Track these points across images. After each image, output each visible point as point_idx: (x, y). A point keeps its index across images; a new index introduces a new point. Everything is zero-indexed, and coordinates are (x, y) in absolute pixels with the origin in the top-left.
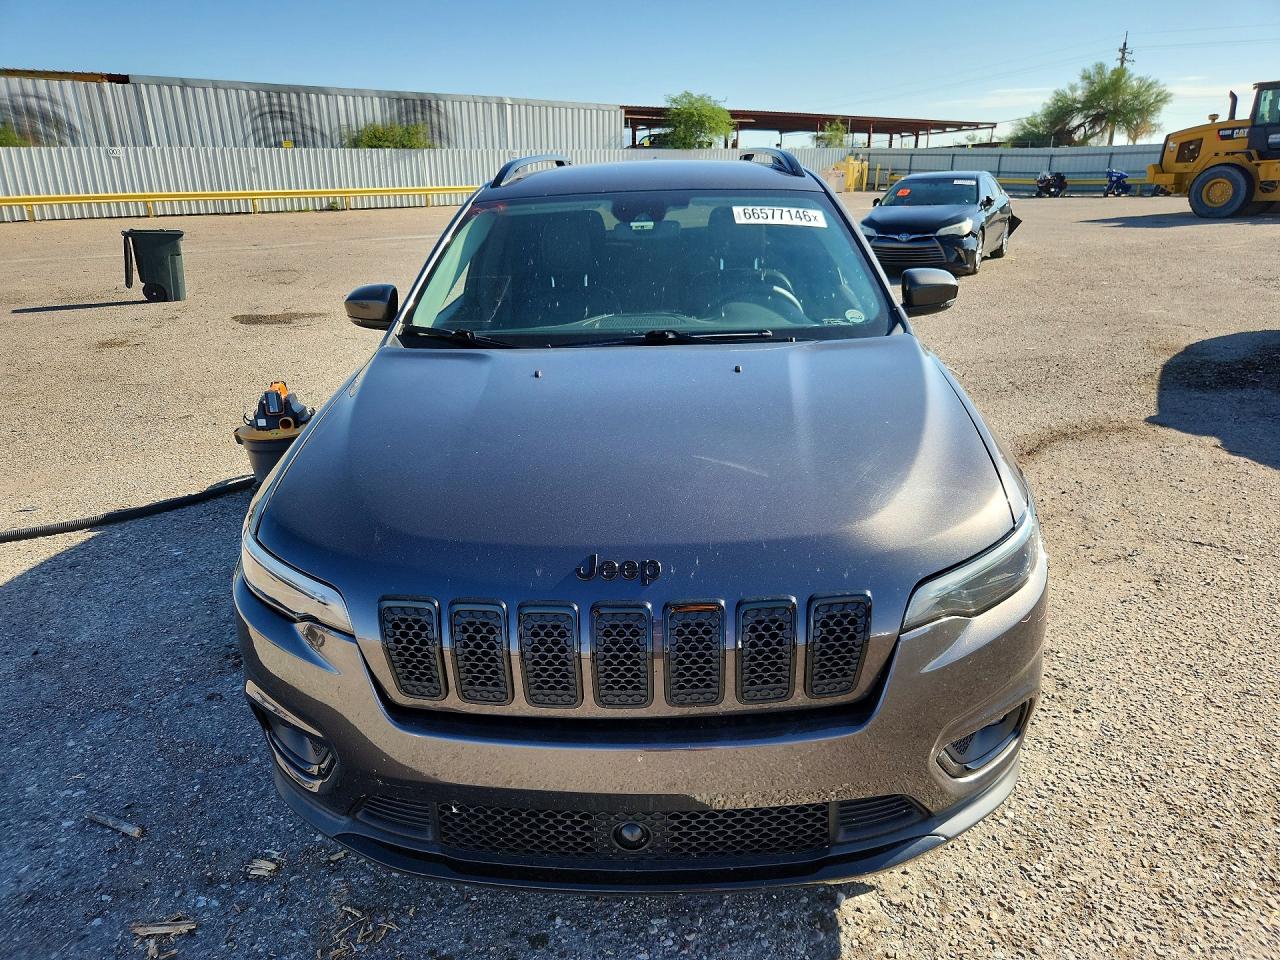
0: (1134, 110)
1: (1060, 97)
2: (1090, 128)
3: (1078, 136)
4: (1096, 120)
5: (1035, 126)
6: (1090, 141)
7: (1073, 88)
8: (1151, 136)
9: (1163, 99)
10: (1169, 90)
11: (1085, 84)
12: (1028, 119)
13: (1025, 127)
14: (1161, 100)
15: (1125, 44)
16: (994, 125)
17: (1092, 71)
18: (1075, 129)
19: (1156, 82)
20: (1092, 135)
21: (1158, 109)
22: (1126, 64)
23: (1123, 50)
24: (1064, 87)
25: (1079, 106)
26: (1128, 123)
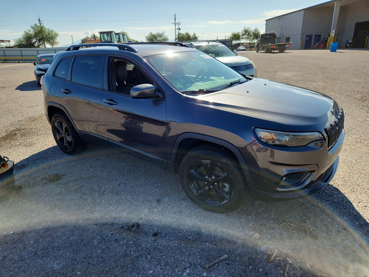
0: (50, 38)
1: (26, 34)
2: (39, 43)
3: (36, 44)
4: (40, 40)
5: (21, 42)
6: (40, 46)
7: (29, 31)
8: (57, 45)
9: (57, 35)
10: (57, 33)
11: (33, 30)
12: (18, 39)
13: (18, 42)
14: (56, 35)
15: (39, 19)
16: (9, 41)
17: (34, 26)
18: (34, 43)
19: (53, 30)
20: (40, 45)
21: (56, 38)
22: (41, 25)
23: (39, 20)
24: (27, 30)
25: (33, 36)
26: (49, 41)
